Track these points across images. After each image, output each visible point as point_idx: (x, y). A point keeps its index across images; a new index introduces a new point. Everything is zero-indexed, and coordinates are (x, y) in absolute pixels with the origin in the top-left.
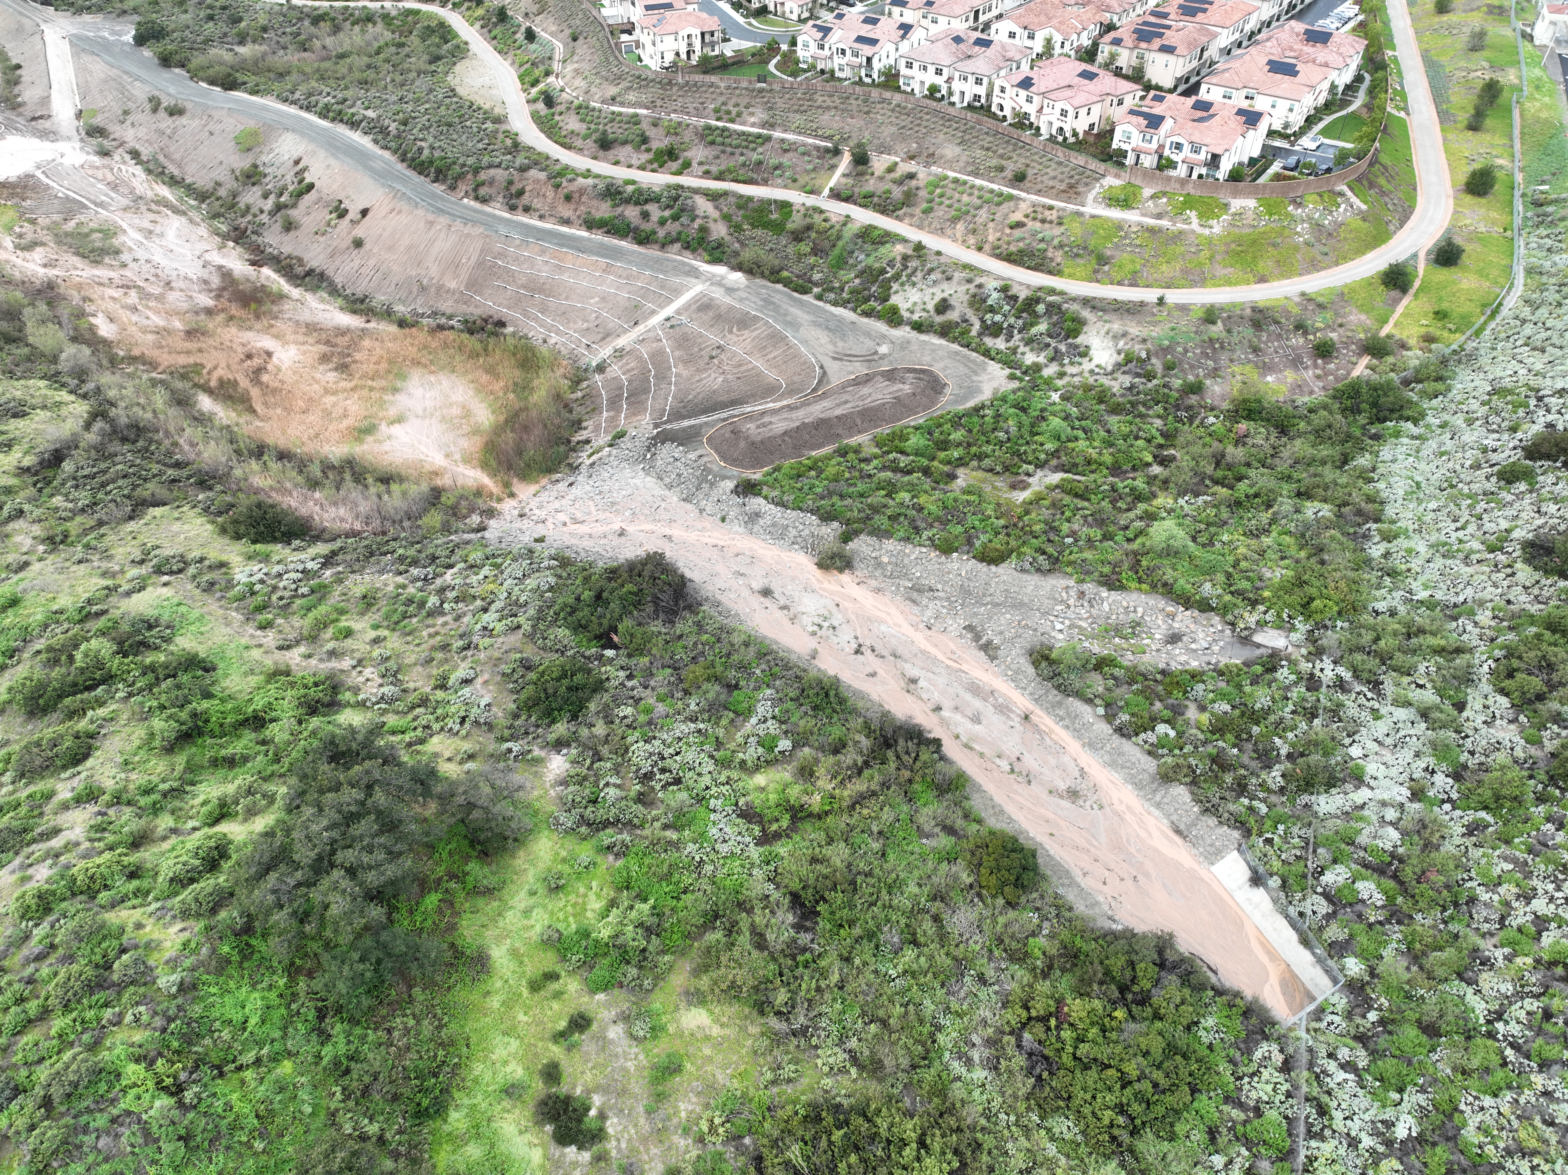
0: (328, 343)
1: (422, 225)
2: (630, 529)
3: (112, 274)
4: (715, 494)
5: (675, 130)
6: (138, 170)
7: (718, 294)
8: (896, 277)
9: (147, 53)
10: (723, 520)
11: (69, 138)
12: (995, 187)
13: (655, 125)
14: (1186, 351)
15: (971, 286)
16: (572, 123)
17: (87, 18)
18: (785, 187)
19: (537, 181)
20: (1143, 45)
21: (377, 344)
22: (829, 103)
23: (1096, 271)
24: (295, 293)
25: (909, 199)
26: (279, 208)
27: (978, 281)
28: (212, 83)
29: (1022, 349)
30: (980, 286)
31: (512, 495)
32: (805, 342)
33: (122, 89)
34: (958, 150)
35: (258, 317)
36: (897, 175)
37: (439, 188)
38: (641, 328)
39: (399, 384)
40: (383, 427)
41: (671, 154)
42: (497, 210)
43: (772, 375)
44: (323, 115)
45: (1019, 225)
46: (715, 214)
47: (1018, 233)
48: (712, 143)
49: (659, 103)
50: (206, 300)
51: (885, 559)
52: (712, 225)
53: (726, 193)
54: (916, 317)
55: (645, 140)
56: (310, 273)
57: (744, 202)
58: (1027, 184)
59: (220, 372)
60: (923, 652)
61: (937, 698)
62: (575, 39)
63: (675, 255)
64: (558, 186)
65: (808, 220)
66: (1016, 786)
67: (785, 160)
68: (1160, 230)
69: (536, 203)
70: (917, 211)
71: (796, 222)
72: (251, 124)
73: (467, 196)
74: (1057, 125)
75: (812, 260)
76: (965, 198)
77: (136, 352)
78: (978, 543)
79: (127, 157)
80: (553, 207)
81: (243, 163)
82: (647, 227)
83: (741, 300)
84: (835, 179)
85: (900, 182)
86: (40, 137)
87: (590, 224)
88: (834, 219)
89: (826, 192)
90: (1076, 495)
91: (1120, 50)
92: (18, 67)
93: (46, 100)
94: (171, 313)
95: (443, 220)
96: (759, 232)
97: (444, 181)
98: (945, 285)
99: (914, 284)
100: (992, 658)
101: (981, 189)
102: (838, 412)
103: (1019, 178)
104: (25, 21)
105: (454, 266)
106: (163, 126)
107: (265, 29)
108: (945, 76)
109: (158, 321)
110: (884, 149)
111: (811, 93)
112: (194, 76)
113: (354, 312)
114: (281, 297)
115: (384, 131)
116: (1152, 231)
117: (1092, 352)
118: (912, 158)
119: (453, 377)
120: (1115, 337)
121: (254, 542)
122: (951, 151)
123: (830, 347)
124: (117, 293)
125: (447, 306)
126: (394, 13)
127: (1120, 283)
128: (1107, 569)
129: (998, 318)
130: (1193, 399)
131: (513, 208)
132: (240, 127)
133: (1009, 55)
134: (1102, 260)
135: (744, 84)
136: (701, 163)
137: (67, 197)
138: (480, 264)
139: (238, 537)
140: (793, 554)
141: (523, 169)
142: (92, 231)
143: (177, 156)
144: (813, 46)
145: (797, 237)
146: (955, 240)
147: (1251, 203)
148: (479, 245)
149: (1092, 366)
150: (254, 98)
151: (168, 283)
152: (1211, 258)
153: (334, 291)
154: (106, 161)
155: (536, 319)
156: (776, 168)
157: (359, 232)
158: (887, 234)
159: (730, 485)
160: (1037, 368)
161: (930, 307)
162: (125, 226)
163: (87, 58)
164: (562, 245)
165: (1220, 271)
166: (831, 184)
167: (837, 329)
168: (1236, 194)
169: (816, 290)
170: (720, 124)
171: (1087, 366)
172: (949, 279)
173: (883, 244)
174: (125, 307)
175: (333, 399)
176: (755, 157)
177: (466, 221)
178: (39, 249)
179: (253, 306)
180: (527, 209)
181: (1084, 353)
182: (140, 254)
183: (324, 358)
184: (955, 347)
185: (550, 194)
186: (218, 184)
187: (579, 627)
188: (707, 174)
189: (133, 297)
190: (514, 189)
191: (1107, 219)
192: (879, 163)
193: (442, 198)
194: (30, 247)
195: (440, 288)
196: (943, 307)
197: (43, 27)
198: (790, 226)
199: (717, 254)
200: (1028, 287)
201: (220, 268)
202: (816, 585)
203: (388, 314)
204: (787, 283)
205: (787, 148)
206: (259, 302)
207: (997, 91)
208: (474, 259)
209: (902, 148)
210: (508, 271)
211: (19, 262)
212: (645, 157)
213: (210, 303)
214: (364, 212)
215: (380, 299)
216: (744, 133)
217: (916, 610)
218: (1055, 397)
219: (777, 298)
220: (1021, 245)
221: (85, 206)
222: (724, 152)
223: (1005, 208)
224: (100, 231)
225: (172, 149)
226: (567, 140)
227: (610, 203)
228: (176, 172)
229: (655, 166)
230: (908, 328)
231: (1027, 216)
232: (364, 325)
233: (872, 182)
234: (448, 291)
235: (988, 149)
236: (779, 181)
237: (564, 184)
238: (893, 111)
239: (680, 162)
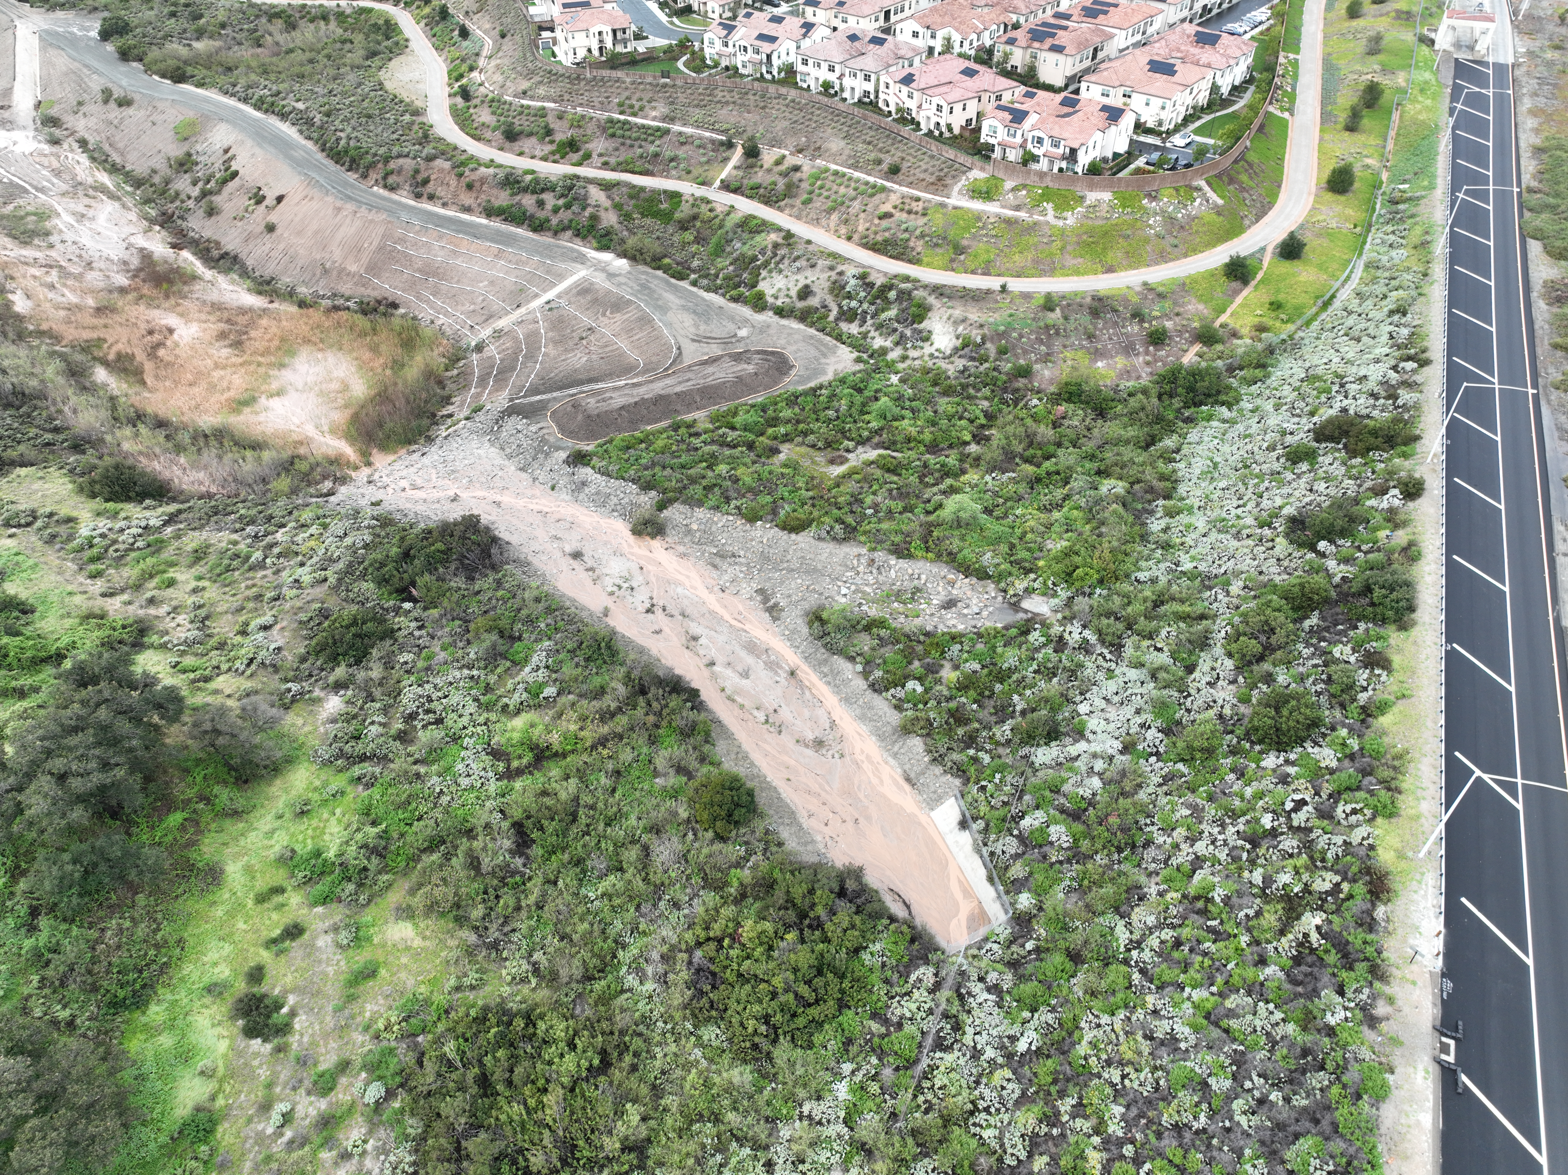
0: (228, 321)
1: (330, 211)
2: (464, 495)
3: (38, 254)
4: (549, 464)
5: (579, 122)
6: (84, 159)
7: (600, 280)
8: (766, 264)
9: (110, 47)
10: (553, 488)
11: (24, 128)
12: (871, 179)
13: (560, 118)
14: (1021, 336)
15: (833, 274)
16: (484, 116)
17: (60, 14)
18: (678, 178)
19: (441, 170)
20: (1036, 45)
21: (274, 323)
22: (728, 98)
23: (952, 261)
24: (208, 274)
25: (791, 191)
26: (204, 194)
27: (840, 268)
28: (163, 76)
29: (872, 334)
30: (841, 273)
31: (369, 464)
32: (669, 325)
33: (80, 82)
34: (842, 143)
35: (167, 297)
36: (783, 168)
37: (352, 177)
38: (522, 310)
39: (286, 360)
40: (263, 400)
41: (572, 145)
42: (404, 198)
43: (634, 356)
44: (257, 107)
45: (887, 215)
46: (607, 203)
47: (885, 223)
48: (613, 135)
49: (567, 96)
50: (122, 280)
51: (695, 527)
52: (602, 214)
53: (618, 184)
54: (779, 303)
55: (549, 132)
56: (225, 256)
57: (636, 192)
58: (900, 176)
59: (120, 346)
60: (712, 613)
61: (713, 653)
62: (503, 36)
63: (567, 243)
64: (460, 175)
65: (696, 210)
66: (767, 736)
67: (681, 153)
68: (1016, 221)
69: (440, 192)
70: (798, 202)
71: (684, 211)
72: (191, 114)
73: (376, 184)
74: (934, 119)
75: (694, 248)
76: (842, 190)
77: (44, 327)
78: (782, 513)
79: (76, 146)
80: (455, 195)
81: (177, 151)
82: (541, 215)
83: (619, 285)
84: (727, 171)
85: (784, 174)
87: (490, 212)
88: (719, 209)
89: (717, 183)
90: (889, 471)
91: (1014, 49)
93: (8, 91)
94: (86, 291)
95: (350, 207)
96: (648, 221)
97: (357, 171)
98: (809, 273)
99: (781, 271)
100: (775, 619)
101: (858, 181)
102: (678, 389)
103: (894, 171)
105: (357, 250)
106: (111, 116)
107: (223, 26)
108: (837, 73)
109: (72, 298)
110: (775, 143)
111: (711, 88)
112: (148, 70)
113: (260, 293)
114: (195, 278)
115: (310, 122)
116: (1009, 222)
117: (934, 337)
118: (800, 151)
119: (340, 354)
120: (956, 323)
121: (107, 500)
122: (836, 144)
123: (693, 330)
124: (39, 272)
125: (346, 288)
126: (348, 11)
127: (973, 272)
128: (898, 539)
129: (854, 304)
130: (1021, 383)
131: (418, 196)
132: (181, 118)
133: (901, 53)
134: (960, 250)
135: (649, 80)
136: (600, 155)
137: (11, 183)
138: (381, 249)
139: (93, 496)
140: (612, 521)
142: (28, 214)
143: (121, 145)
144: (718, 44)
145: (684, 226)
146: (827, 230)
147: (1106, 196)
148: (381, 230)
149: (932, 350)
150: (199, 91)
151: (89, 264)
152: (1062, 249)
153: (245, 273)
154: (55, 149)
155: (428, 301)
156: (672, 160)
157: (273, 218)
158: (764, 223)
159: (563, 455)
160: (884, 351)
161: (793, 293)
162: (60, 209)
163: (52, 52)
164: (459, 231)
165: (1070, 262)
166: (723, 176)
167: (703, 313)
168: (1092, 187)
169: (692, 276)
170: (622, 117)
171: (928, 350)
172: (813, 266)
173: (759, 232)
174: (44, 284)
175: (222, 373)
176: (652, 149)
177: (371, 207)
179: (165, 286)
180: (431, 197)
181: (926, 337)
182: (69, 236)
183: (222, 335)
184: (812, 331)
185: (453, 182)
186: (154, 171)
187: (382, 582)
188: (605, 165)
189: (54, 276)
190: (420, 178)
191: (969, 210)
192: (768, 156)
193: (352, 186)
195: (341, 271)
196: (805, 293)
197: (17, 23)
198: (678, 215)
199: (605, 241)
200: (886, 274)
201: (141, 250)
202: (626, 549)
203: (290, 295)
204: (666, 269)
205: (685, 141)
206: (171, 282)
207: (882, 87)
208: (375, 244)
209: (792, 142)
210: (406, 255)
212: (549, 148)
213: (125, 282)
214: (280, 199)
215: (285, 281)
216: (644, 126)
217: (715, 573)
218: (894, 379)
219: (654, 284)
220: (887, 234)
221: (26, 191)
222: (623, 144)
223: (877, 199)
224: (35, 214)
225: (117, 139)
226: (478, 132)
227: (508, 192)
228: (118, 160)
229: (557, 157)
230: (771, 313)
231: (895, 207)
232: (266, 305)
233: (760, 174)
234: (348, 274)
235: (869, 143)
236: (674, 172)
237: (467, 173)
238: (787, 106)
239: (581, 153)
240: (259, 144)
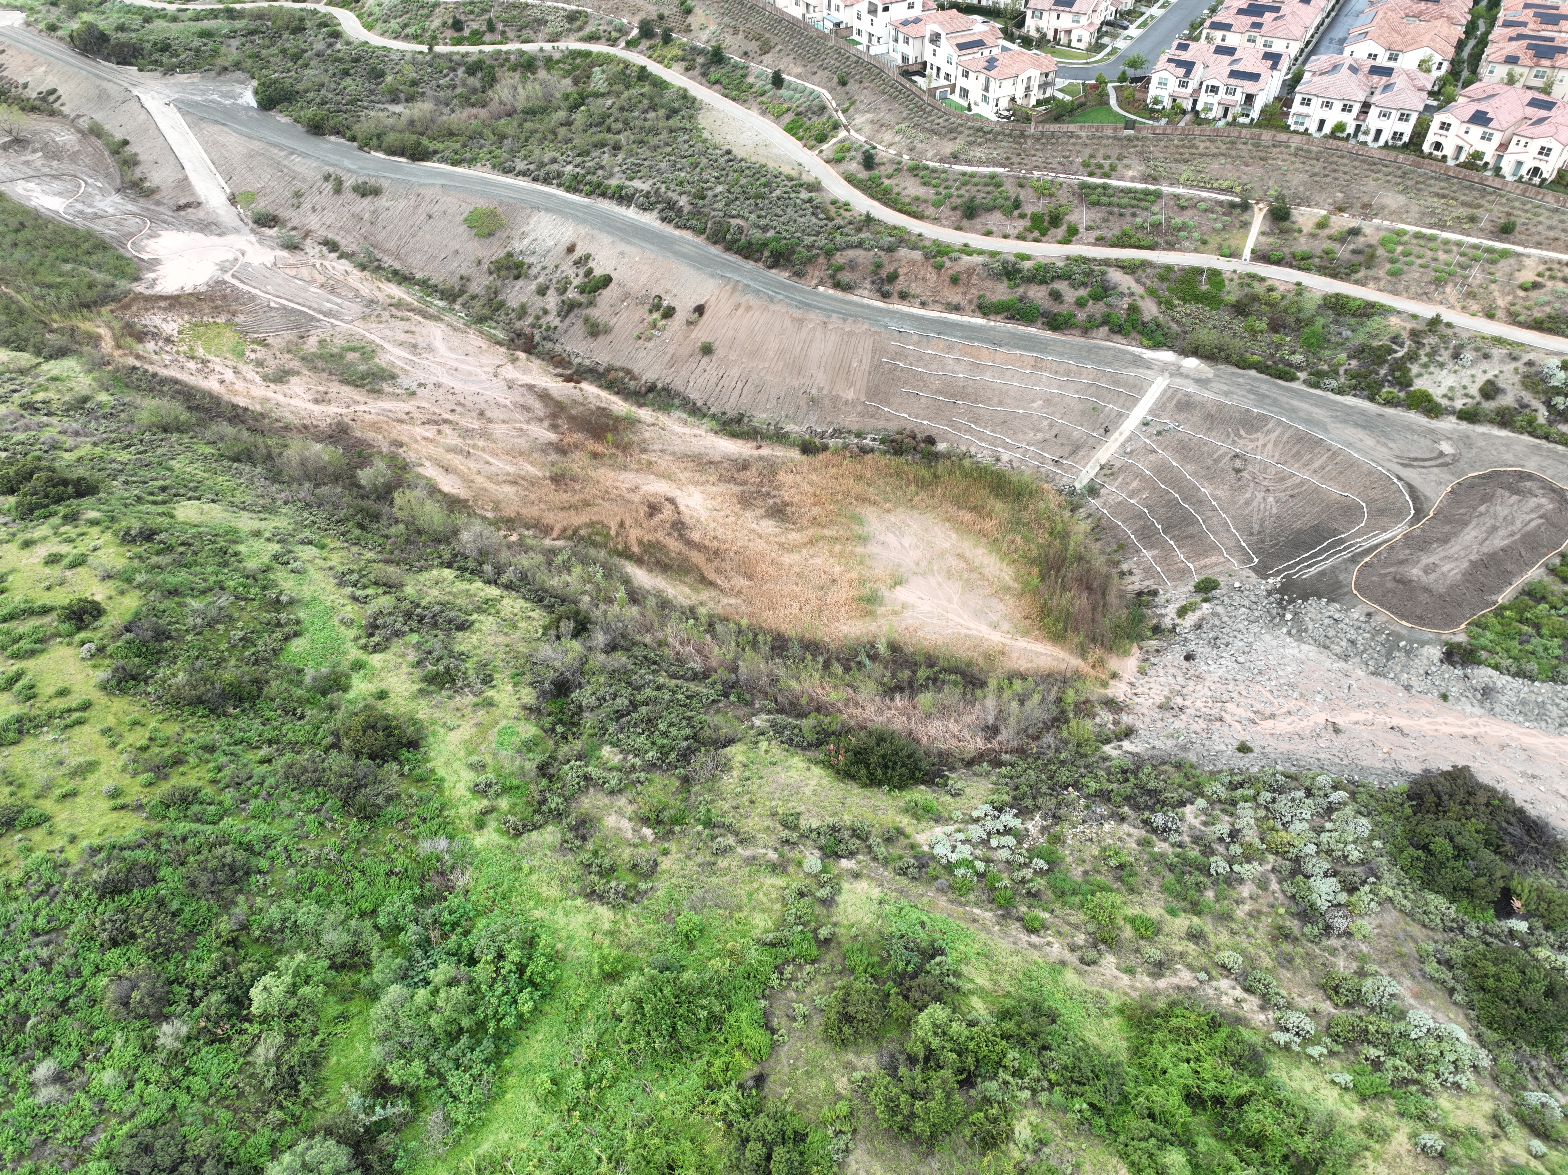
0: (732, 480)
1: (788, 323)
3: (406, 406)
5: (1046, 191)
6: (347, 266)
8: (1412, 357)
9: (284, 119)
10: (1445, 698)
11: (236, 230)
12: (1476, 241)
13: (1021, 186)
15: (1519, 364)
16: (912, 188)
17: (182, 78)
18: (1196, 250)
19: (914, 263)
21: (799, 478)
24: (645, 414)
25: (1364, 259)
26: (569, 307)
27: (1526, 358)
28: (394, 153)
30: (1530, 364)
33: (279, 166)
34: (1402, 199)
35: (624, 452)
36: (1333, 231)
37: (781, 275)
38: (1118, 437)
39: (858, 529)
40: (886, 592)
42: (865, 298)
44: (572, 188)
45: (1536, 286)
46: (1139, 290)
47: (1537, 296)
48: (1097, 204)
49: (1015, 159)
50: (544, 434)
52: (1140, 303)
53: (1144, 264)
54: (1459, 404)
55: (1015, 204)
56: (652, 388)
57: (1165, 273)
58: (1519, 236)
59: (633, 532)
62: (843, 83)
64: (939, 267)
65: (1249, 290)
67: (1187, 219)
69: (914, 288)
70: (1381, 273)
71: (1232, 293)
72: (482, 204)
73: (821, 283)
75: (1276, 337)
76: (1442, 256)
77: (509, 512)
79: (325, 249)
80: (935, 292)
81: (489, 252)
82: (1062, 309)
83: (1226, 394)
84: (1254, 238)
85: (1342, 239)
86: (201, 231)
87: (985, 309)
88: (1281, 288)
89: (1247, 254)
91: (1517, 70)
92: (126, 143)
93: (184, 183)
94: (513, 453)
95: (814, 317)
96: (1190, 307)
97: (784, 268)
98: (1485, 365)
99: (1442, 365)
101: (1459, 244)
103: (1505, 231)
104: (105, 84)
105: (844, 372)
106: (356, 209)
107: (414, 83)
108: (1355, 113)
109: (502, 466)
110: (1307, 202)
112: (364, 146)
113: (734, 435)
114: (632, 422)
115: (671, 205)
118: (1341, 210)
119: (915, 513)
122: (1393, 200)
123: (1385, 450)
124: (429, 432)
125: (851, 421)
131: (885, 296)
132: (467, 209)
135: (1109, 132)
136: (1089, 228)
137: (284, 308)
138: (877, 367)
141: (890, 250)
142: (344, 350)
143: (391, 245)
144: (1173, 86)
145: (1240, 309)
146: (1452, 307)
148: (868, 344)
150: (458, 169)
151: (482, 414)
153: (695, 411)
154: (299, 256)
155: (969, 431)
156: (1179, 229)
157: (701, 334)
158: (1372, 305)
159: (1435, 652)
161: (1474, 390)
162: (378, 340)
163: (211, 129)
164: (970, 339)
166: (1251, 244)
167: (1367, 424)
169: (1302, 375)
170: (1096, 181)
172: (1486, 356)
173: (1369, 316)
174: (451, 450)
176: (1150, 217)
178: (294, 380)
179: (610, 436)
180: (903, 296)
182: (421, 376)
183: (745, 502)
184: (1525, 438)
185: (932, 276)
186: (465, 279)
188: (1100, 241)
189: (452, 436)
190: (884, 274)
192: (1304, 218)
193: (793, 288)
194: (281, 377)
195: (835, 399)
196: (1490, 390)
197: (135, 92)
198: (1226, 298)
199: (1157, 337)
201: (530, 387)
203: (780, 437)
204: (1261, 368)
205: (1184, 205)
206: (610, 430)
208: (866, 361)
209: (1325, 199)
210: (914, 374)
211: (280, 398)
212: (1021, 224)
213: (553, 437)
214: (700, 310)
215: (761, 418)
216: (1130, 191)
219: (1264, 389)
220: (1548, 309)
221: (313, 318)
222: (1111, 213)
223: (1504, 266)
224: (353, 350)
225: (380, 237)
226: (915, 209)
227: (1006, 282)
228: (397, 266)
229: (1036, 234)
230: (1453, 419)
231: (1539, 275)
232: (756, 453)
233: (1302, 240)
234: (846, 403)
235: (1444, 196)
236: (1187, 244)
237: (948, 264)
238: (1296, 155)
239: (1064, 227)
240: (622, 239)
